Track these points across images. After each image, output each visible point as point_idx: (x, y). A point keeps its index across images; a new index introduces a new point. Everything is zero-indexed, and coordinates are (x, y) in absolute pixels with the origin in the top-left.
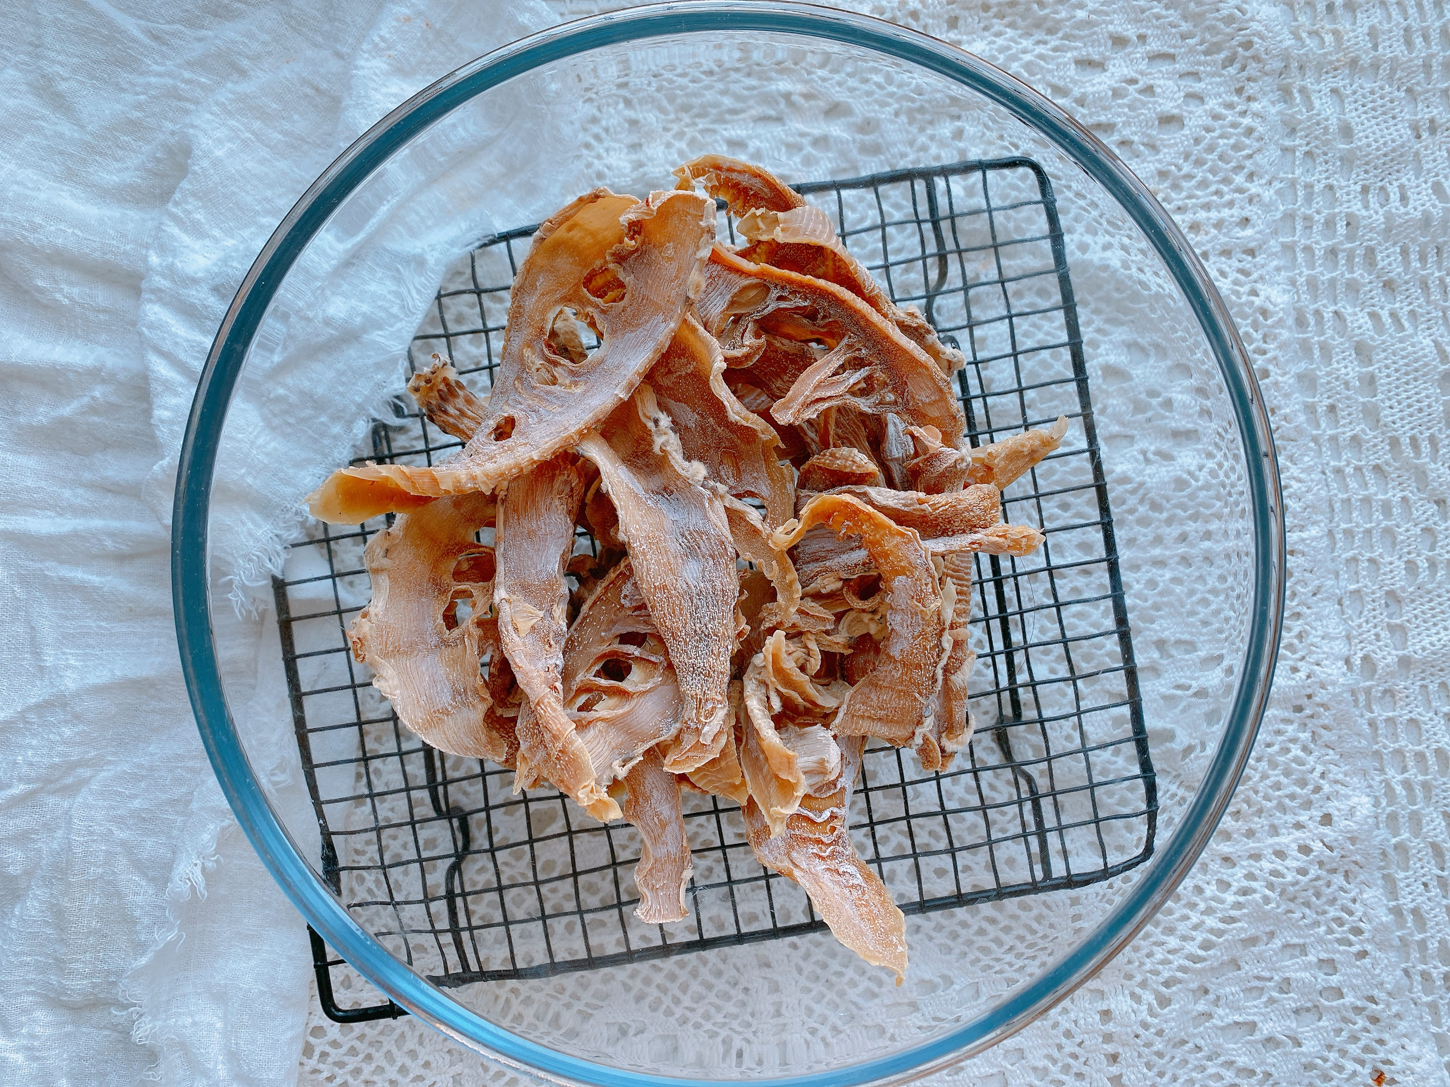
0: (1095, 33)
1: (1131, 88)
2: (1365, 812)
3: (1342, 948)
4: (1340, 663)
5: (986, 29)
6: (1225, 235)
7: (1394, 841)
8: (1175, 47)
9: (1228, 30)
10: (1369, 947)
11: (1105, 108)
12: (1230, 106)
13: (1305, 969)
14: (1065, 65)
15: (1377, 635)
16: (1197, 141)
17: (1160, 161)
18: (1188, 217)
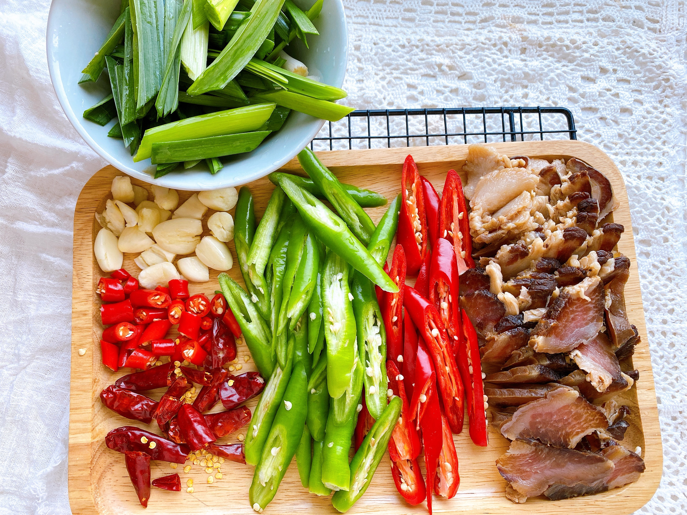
0: (592, 65)
1: (608, 93)
5: (539, 56)
6: (650, 169)
8: (630, 77)
9: (658, 72)
11: (594, 100)
12: (656, 108)
14: (576, 77)
16: (638, 122)
17: (620, 129)
18: (632, 158)
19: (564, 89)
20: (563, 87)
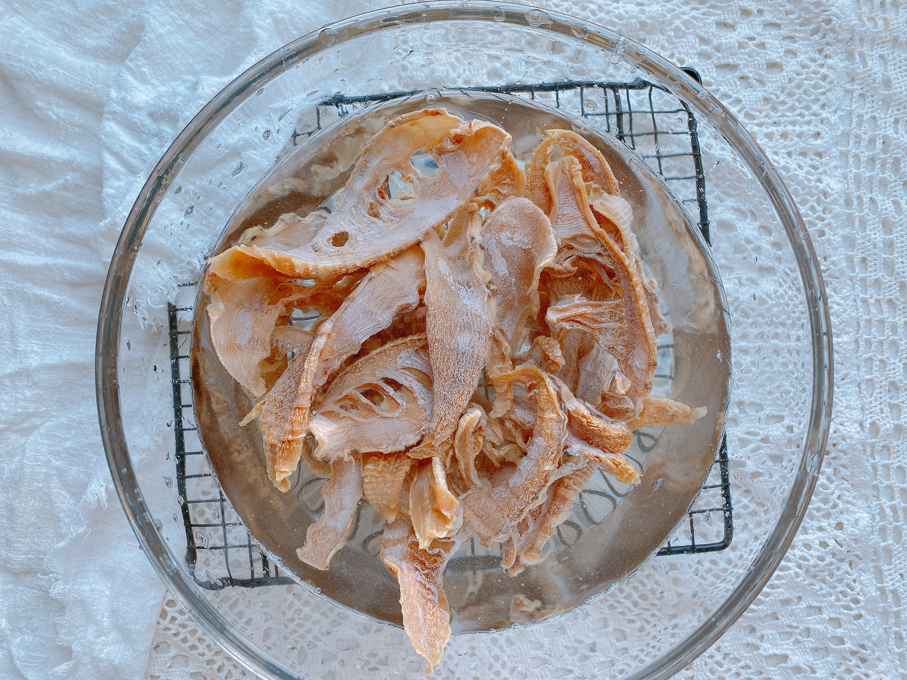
0: (730, 6)
1: (751, 43)
2: (865, 523)
3: (845, 611)
4: (856, 425)
6: (803, 142)
7: (883, 544)
8: (781, 19)
9: (816, 11)
10: (863, 612)
11: (733, 54)
12: (813, 60)
13: (821, 623)
14: (709, 24)
15: (882, 410)
16: (790, 80)
17: (765, 91)
18: (781, 129)
19: (693, 40)
20: (692, 38)
